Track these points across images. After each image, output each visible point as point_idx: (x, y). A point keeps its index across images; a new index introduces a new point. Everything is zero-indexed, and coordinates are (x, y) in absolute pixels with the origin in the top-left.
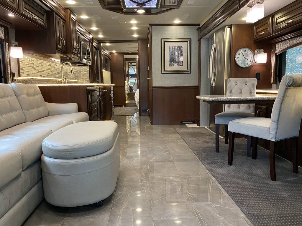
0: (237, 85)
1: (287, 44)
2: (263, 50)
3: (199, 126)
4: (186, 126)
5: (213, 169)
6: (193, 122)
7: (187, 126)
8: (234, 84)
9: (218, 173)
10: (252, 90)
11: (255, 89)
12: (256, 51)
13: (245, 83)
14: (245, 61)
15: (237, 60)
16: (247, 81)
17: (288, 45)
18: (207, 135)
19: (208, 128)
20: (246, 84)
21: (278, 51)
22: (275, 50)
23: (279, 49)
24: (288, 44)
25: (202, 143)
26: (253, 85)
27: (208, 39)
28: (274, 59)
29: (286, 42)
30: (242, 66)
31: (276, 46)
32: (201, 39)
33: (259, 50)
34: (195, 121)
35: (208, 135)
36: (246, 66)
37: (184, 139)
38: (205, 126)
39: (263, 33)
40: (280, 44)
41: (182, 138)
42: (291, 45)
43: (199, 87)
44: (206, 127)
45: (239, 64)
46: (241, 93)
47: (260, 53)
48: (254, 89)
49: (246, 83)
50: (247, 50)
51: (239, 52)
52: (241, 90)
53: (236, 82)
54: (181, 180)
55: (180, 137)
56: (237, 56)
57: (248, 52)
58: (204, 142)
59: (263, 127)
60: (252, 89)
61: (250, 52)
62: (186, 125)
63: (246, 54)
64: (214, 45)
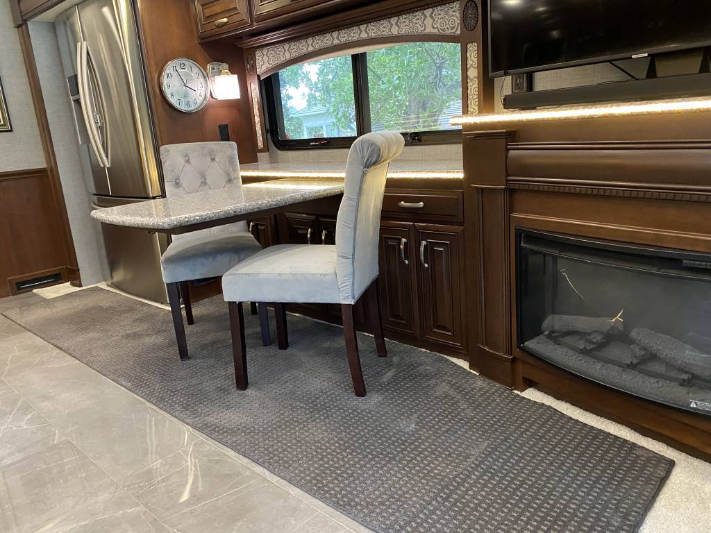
0: (188, 161)
1: (284, 54)
2: (225, 65)
3: (80, 286)
4: (36, 295)
5: (209, 419)
6: (57, 279)
7: (42, 295)
8: (182, 161)
9: (232, 429)
10: (232, 173)
11: (237, 170)
12: (209, 66)
13: (210, 155)
14: (187, 93)
15: (168, 92)
16: (213, 151)
17: (288, 56)
18: (122, 312)
19: (108, 285)
20: (213, 160)
21: (264, 68)
22: (254, 67)
23: (264, 63)
24: (287, 52)
25: (124, 341)
26: (231, 159)
27: (53, 26)
28: (255, 89)
29: (281, 49)
30: (183, 108)
31: (257, 57)
32: (25, 22)
33: (216, 65)
34: (60, 274)
35: (127, 311)
36: (193, 108)
37: (59, 345)
38: (97, 282)
39: (225, 20)
40: (265, 52)
41: (52, 344)
42: (294, 55)
43: (52, 171)
44: (103, 285)
45: (173, 101)
46: (204, 183)
47: (220, 73)
48: (235, 170)
49: (213, 156)
50: (188, 63)
51: (169, 69)
52: (203, 176)
53: (187, 156)
54: (141, 508)
55: (38, 341)
56: (165, 81)
57: (190, 70)
58: (127, 337)
59: (321, 275)
60: (231, 169)
61: (196, 70)
62: (34, 291)
63: (187, 75)
64: (83, 47)
